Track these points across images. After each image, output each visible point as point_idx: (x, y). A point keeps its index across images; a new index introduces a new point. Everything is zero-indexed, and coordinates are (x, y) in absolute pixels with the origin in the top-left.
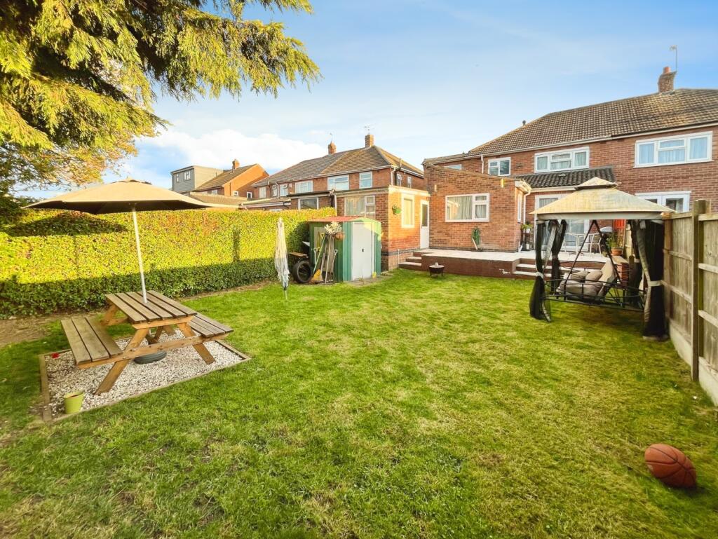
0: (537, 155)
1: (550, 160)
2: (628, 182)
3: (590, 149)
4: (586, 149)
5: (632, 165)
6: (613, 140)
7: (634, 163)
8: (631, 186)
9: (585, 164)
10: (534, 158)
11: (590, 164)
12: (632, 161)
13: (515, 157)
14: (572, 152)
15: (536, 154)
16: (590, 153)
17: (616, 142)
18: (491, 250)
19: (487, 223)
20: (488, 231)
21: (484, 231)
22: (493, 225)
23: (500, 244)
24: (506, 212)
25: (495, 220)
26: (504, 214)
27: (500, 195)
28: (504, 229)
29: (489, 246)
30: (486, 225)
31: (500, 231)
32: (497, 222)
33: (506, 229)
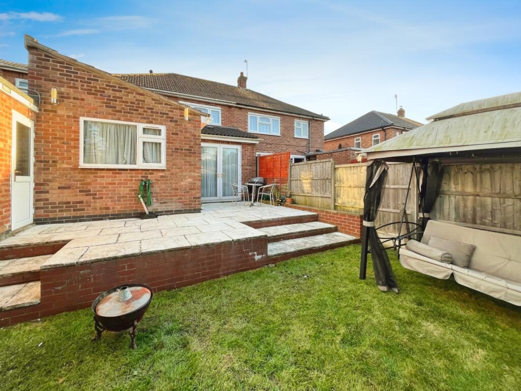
3: (222, 110)
4: (219, 109)
6: (236, 107)
9: (218, 122)
11: (222, 123)
12: (247, 127)
14: (210, 108)
16: (222, 113)
17: (238, 109)
18: (169, 213)
19: (163, 170)
20: (165, 183)
21: (158, 184)
22: (172, 174)
23: (182, 202)
24: (191, 156)
25: (174, 167)
26: (187, 158)
27: (182, 131)
28: (188, 181)
29: (167, 206)
30: (162, 174)
31: (183, 183)
32: (178, 170)
33: (190, 180)
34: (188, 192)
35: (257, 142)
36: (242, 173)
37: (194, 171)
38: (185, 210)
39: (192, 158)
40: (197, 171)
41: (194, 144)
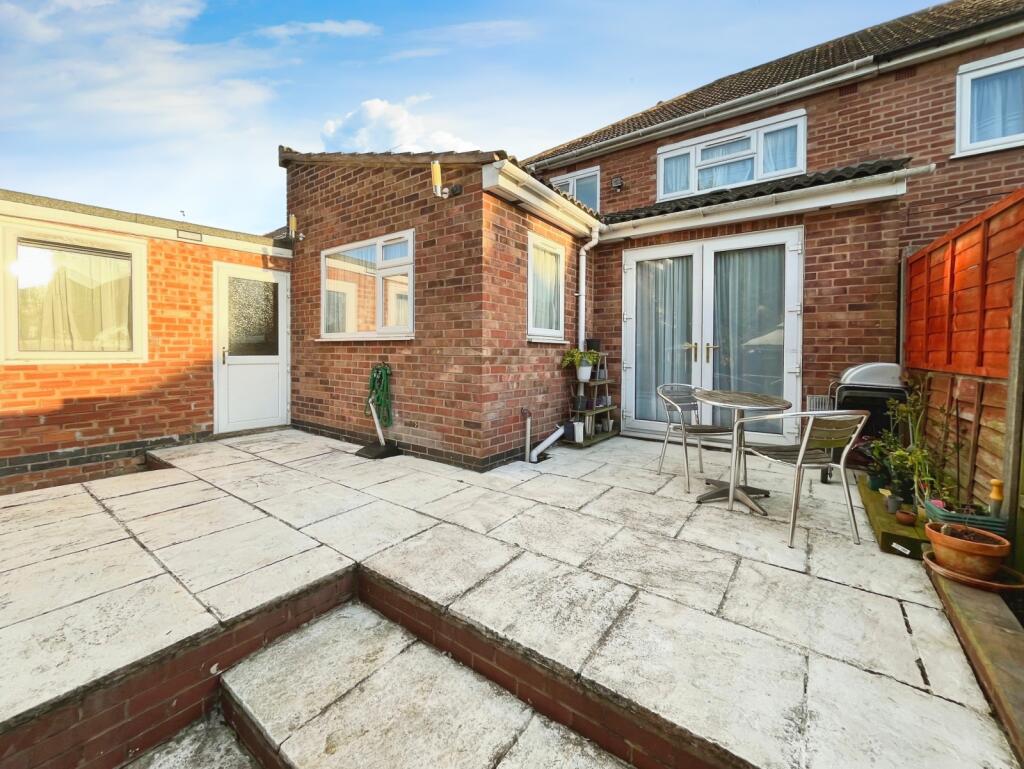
0: (664, 152)
1: (696, 160)
2: (934, 208)
3: (809, 116)
4: (798, 118)
5: (945, 150)
6: (882, 75)
7: (952, 141)
8: (946, 219)
9: (794, 164)
10: (655, 162)
11: (810, 162)
12: (946, 136)
13: (610, 164)
14: (756, 131)
15: (660, 150)
16: (809, 127)
17: (892, 81)
18: (419, 452)
19: (409, 343)
20: (414, 376)
21: (401, 376)
22: (424, 351)
23: (442, 430)
24: (458, 299)
25: (428, 333)
26: (452, 306)
27: (441, 232)
28: (454, 371)
29: (414, 433)
30: (407, 352)
31: (444, 378)
32: (434, 341)
33: (458, 369)
34: (453, 404)
35: (901, 189)
36: (806, 342)
37: (467, 344)
38: (448, 454)
39: (462, 305)
40: (472, 341)
41: (466, 263)
